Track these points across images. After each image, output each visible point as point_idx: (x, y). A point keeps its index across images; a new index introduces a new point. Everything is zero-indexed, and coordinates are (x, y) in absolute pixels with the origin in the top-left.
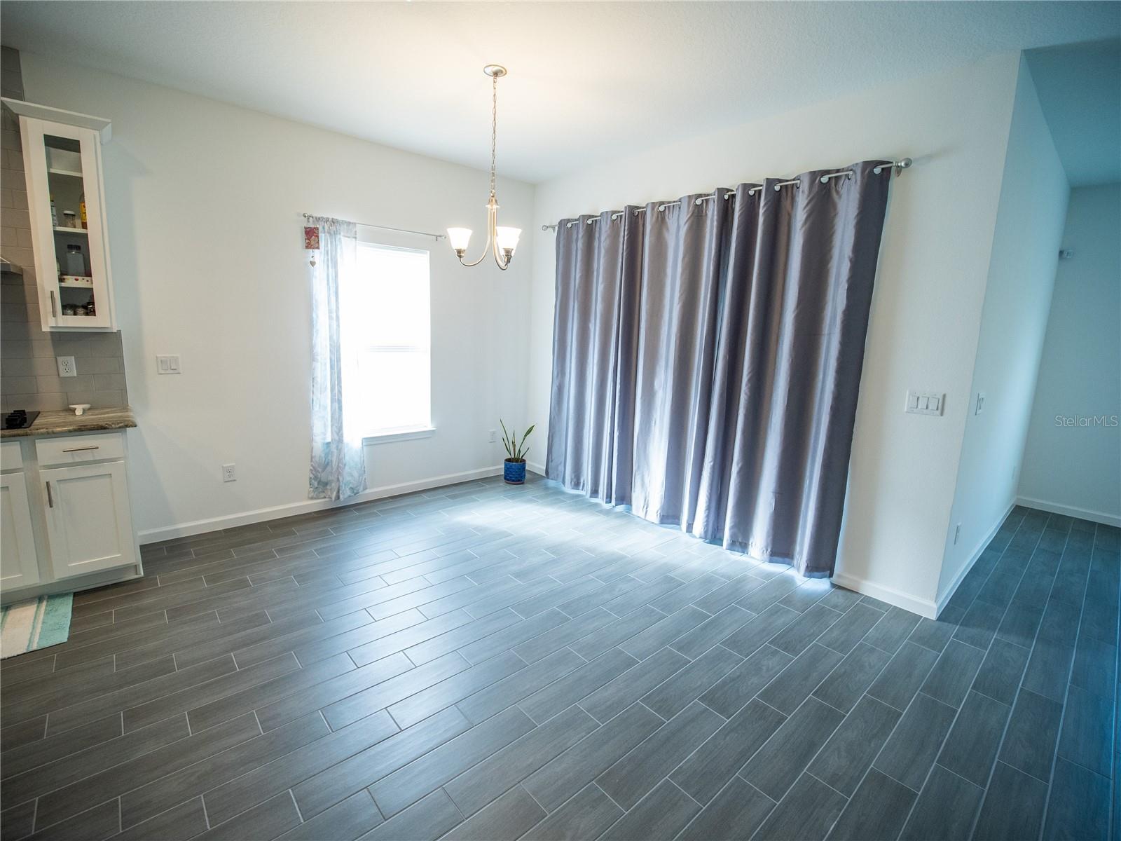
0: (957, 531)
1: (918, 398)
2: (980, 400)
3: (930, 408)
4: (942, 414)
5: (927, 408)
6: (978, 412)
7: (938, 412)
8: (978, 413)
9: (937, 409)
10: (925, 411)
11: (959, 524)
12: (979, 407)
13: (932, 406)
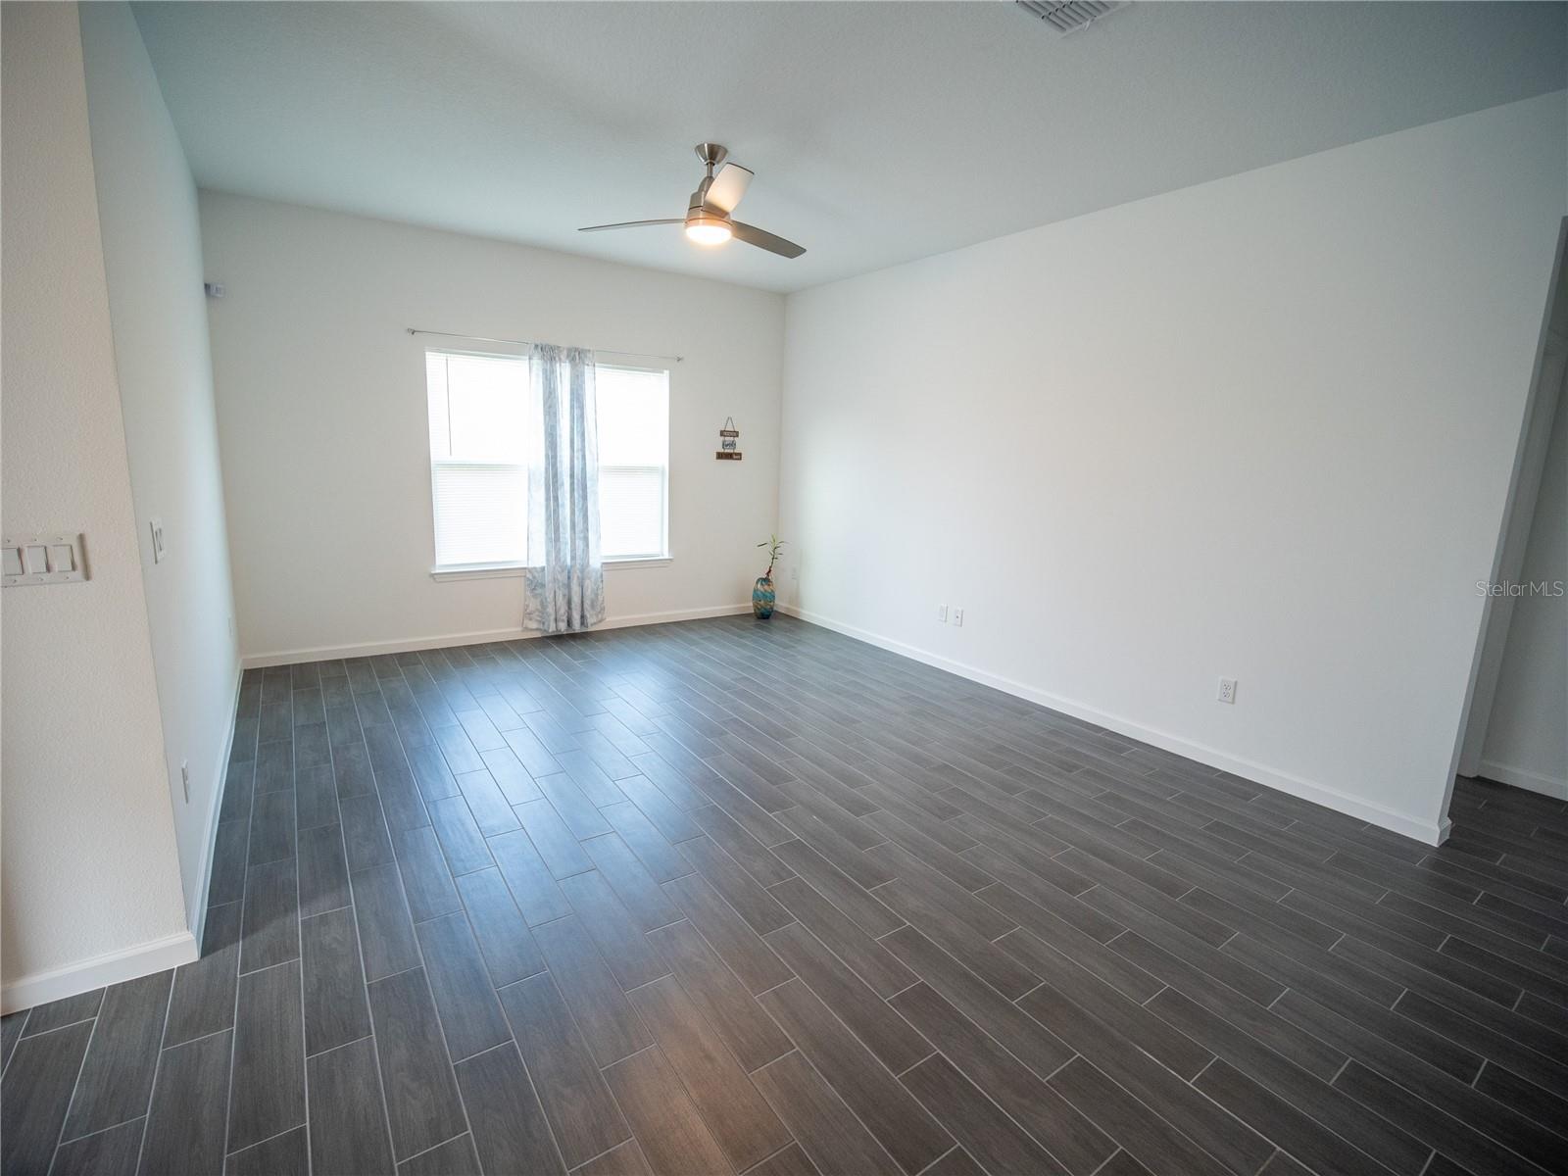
0: (185, 778)
1: (19, 552)
2: (156, 535)
3: (56, 566)
4: (88, 577)
5: (48, 569)
6: (160, 556)
7: (79, 573)
8: (159, 558)
9: (74, 568)
10: (46, 577)
11: (184, 766)
12: (157, 548)
13: (60, 563)
